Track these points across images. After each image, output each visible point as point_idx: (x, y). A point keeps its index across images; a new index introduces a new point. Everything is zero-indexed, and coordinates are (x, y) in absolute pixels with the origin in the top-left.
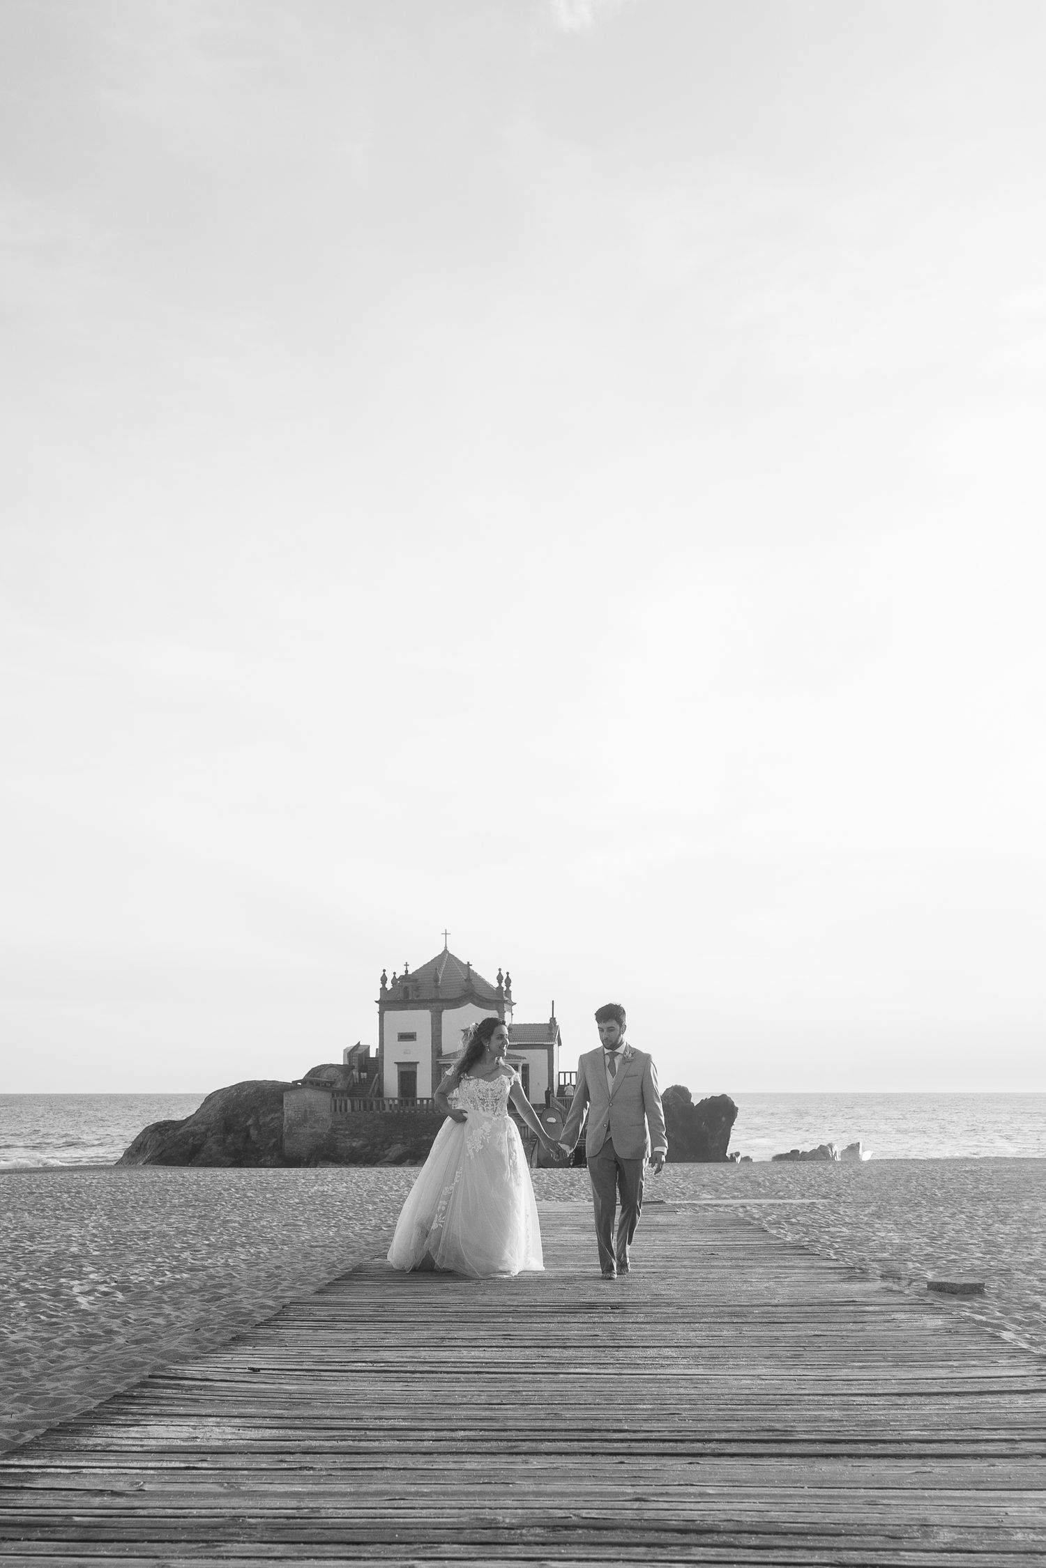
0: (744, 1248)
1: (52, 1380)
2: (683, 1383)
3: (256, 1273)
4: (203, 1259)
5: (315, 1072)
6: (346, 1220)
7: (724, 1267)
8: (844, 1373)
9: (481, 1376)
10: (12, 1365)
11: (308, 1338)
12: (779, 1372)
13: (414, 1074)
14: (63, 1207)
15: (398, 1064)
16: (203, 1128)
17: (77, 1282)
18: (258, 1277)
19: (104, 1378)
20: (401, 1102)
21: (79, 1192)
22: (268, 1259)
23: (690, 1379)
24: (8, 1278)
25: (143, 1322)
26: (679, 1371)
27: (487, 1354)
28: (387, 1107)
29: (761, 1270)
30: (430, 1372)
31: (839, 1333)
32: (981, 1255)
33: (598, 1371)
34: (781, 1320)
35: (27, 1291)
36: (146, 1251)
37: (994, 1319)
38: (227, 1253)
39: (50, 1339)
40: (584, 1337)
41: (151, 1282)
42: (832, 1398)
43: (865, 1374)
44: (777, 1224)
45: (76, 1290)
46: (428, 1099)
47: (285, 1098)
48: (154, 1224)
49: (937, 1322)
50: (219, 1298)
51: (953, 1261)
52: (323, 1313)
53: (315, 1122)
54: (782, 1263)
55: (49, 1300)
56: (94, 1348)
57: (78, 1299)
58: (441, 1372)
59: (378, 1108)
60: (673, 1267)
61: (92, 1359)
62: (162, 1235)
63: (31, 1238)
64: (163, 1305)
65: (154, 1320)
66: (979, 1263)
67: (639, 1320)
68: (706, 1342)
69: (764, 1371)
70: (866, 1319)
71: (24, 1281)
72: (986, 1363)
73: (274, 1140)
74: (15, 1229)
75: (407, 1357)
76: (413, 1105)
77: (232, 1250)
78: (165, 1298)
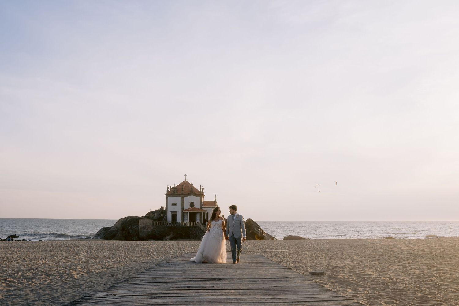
0: (261, 263)
1: (62, 297)
2: (234, 299)
3: (125, 269)
4: (111, 265)
5: (148, 214)
6: (153, 255)
7: (254, 268)
8: (280, 297)
9: (178, 297)
10: (52, 293)
11: (132, 287)
12: (261, 296)
13: (176, 215)
14: (75, 251)
15: (172, 212)
16: (116, 229)
17: (75, 271)
18: (125, 270)
19: (77, 297)
20: (172, 223)
21: (80, 247)
22: (129, 265)
23: (236, 298)
24: (56, 270)
25: (91, 282)
26: (234, 296)
27: (181, 292)
28: (168, 224)
29: (264, 269)
30: (164, 296)
31: (281, 286)
32: (326, 265)
33: (211, 296)
34: (266, 282)
35: (61, 273)
36: (96, 263)
37: (325, 282)
38: (118, 264)
39: (64, 286)
40: (210, 287)
41: (95, 271)
42: (274, 303)
43: (285, 297)
44: (272, 257)
45: (74, 273)
46: (180, 222)
47: (139, 221)
48: (99, 255)
49: (308, 283)
50: (113, 276)
51: (318, 266)
52: (138, 280)
53: (148, 228)
54: (270, 267)
55: (66, 276)
56: (76, 289)
57: (74, 276)
58: (167, 296)
59: (166, 224)
60: (240, 268)
61: (75, 292)
62: (101, 258)
63: (65, 259)
64: (97, 278)
65: (94, 282)
66: (325, 267)
67: (226, 283)
68: (243, 289)
69: (257, 296)
70: (289, 282)
71: (60, 270)
72: (319, 293)
73: (136, 233)
74: (60, 256)
75: (158, 292)
76: (175, 223)
77: (119, 263)
78: (98, 275)
